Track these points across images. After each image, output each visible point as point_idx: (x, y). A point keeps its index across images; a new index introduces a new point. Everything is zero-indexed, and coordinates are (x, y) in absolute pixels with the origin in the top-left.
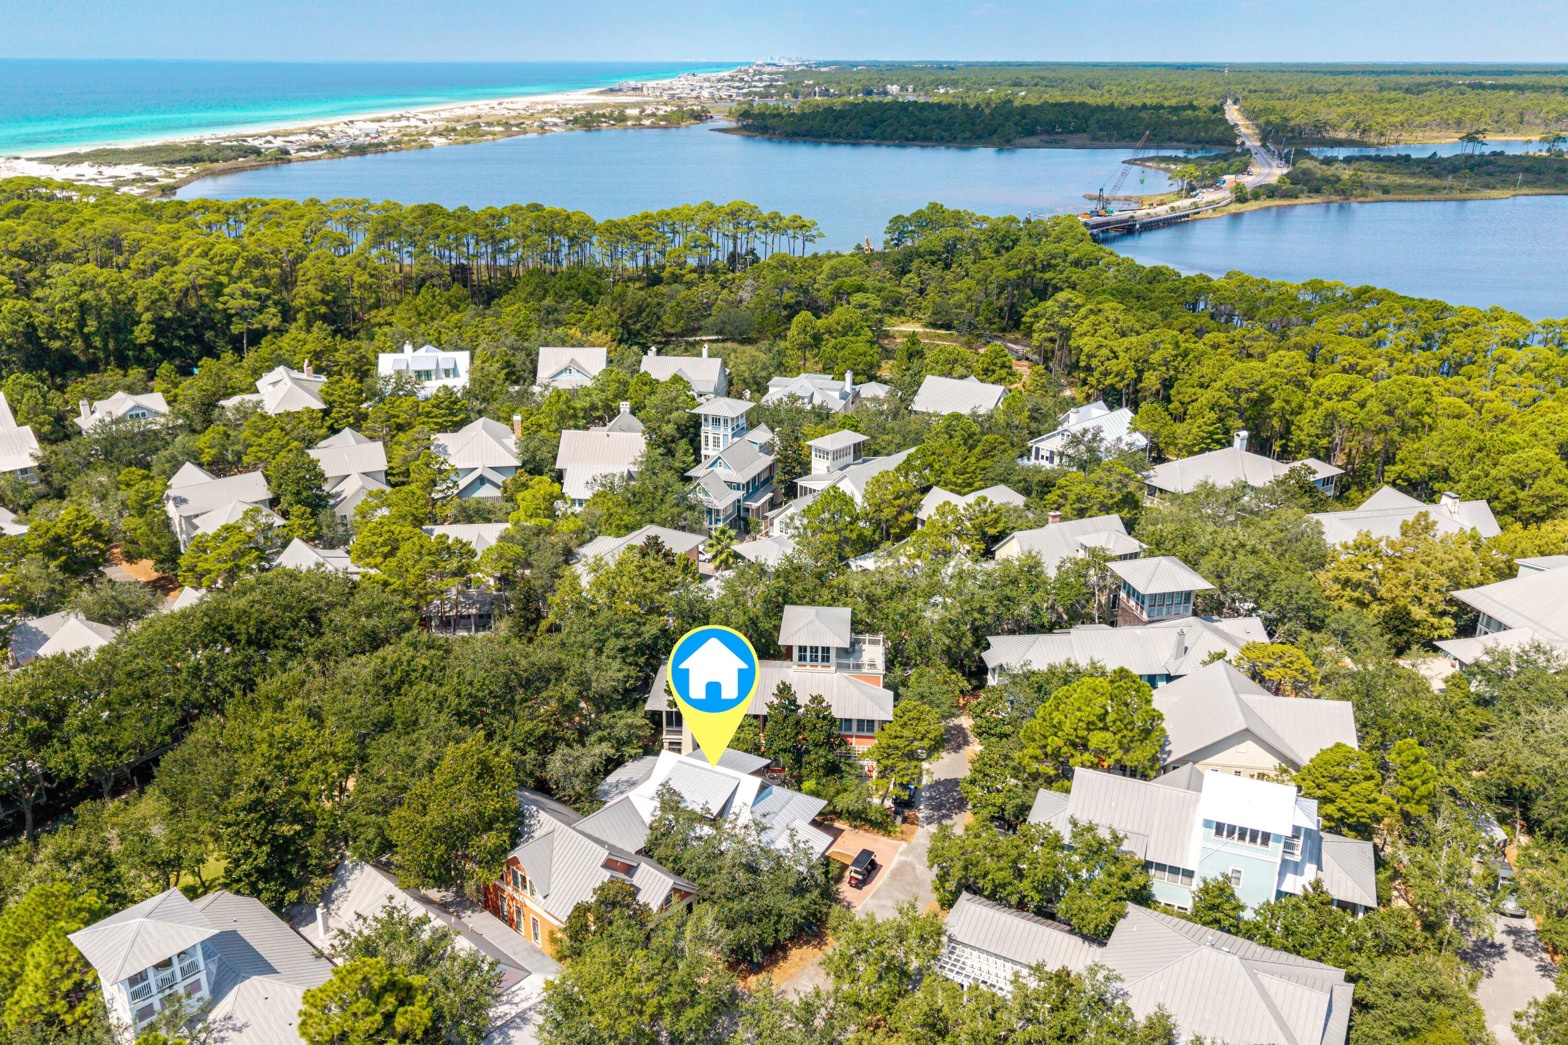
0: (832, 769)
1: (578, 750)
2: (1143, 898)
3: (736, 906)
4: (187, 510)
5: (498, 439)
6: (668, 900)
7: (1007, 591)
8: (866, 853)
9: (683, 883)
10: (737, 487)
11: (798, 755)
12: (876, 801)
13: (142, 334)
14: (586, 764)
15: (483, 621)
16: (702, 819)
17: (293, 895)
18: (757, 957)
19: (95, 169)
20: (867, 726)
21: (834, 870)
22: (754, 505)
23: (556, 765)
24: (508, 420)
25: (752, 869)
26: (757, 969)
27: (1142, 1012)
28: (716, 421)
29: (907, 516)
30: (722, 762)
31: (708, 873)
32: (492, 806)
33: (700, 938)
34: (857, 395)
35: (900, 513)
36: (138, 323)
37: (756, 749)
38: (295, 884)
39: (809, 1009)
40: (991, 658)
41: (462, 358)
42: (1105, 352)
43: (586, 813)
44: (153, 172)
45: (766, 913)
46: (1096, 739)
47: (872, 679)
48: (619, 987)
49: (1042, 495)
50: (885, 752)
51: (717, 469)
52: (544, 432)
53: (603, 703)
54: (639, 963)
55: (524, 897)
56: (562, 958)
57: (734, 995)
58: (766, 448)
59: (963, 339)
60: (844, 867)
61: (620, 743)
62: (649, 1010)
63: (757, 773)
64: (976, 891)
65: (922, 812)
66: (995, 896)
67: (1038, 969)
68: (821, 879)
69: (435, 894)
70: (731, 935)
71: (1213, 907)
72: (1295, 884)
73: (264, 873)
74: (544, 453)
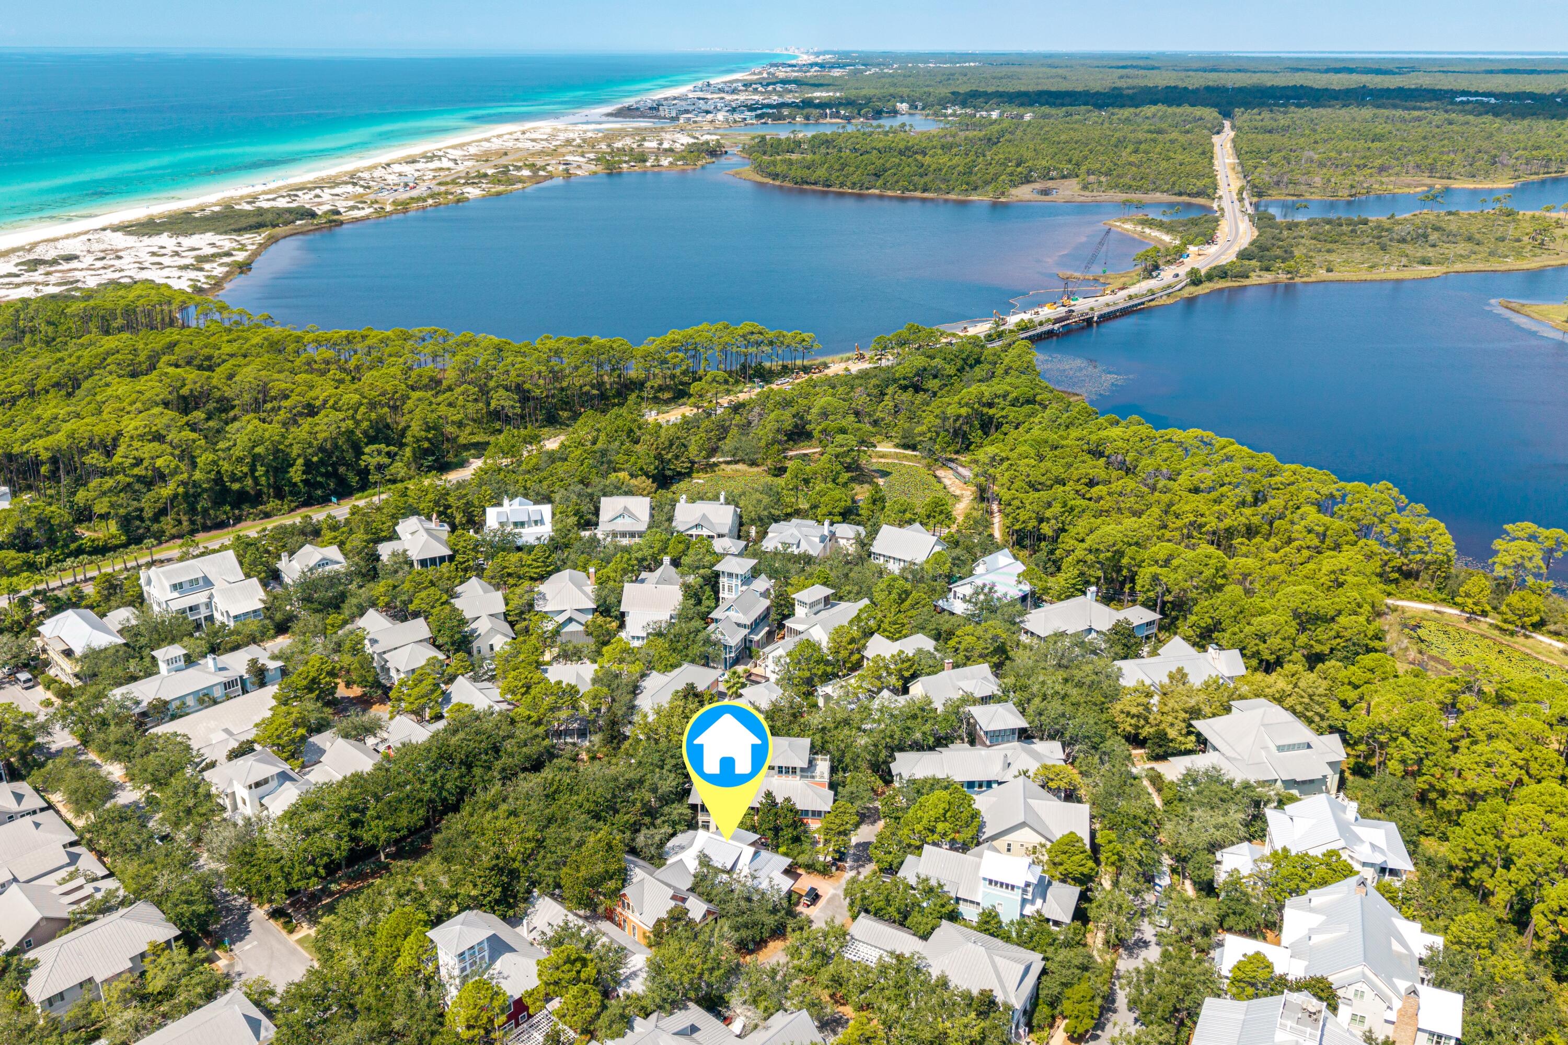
0: (797, 840)
1: (653, 831)
2: (954, 917)
3: (740, 919)
4: (378, 648)
5: (579, 587)
6: (704, 917)
7: (909, 723)
8: (813, 890)
9: (712, 907)
10: (745, 626)
11: (777, 830)
12: (821, 858)
13: (296, 474)
14: (657, 838)
15: (582, 734)
16: (723, 871)
17: (511, 913)
18: (751, 946)
19: (174, 241)
20: (817, 814)
21: (794, 898)
22: (756, 638)
23: (641, 839)
24: (585, 569)
25: (749, 900)
26: (751, 952)
27: (935, 973)
28: (730, 575)
29: (856, 657)
30: (733, 838)
31: (725, 902)
32: (614, 867)
33: (722, 936)
34: (833, 534)
35: (852, 653)
36: (292, 465)
37: (754, 829)
38: (510, 906)
39: (774, 972)
40: (895, 768)
41: (546, 510)
42: (1016, 503)
43: (659, 867)
44: (225, 242)
45: (755, 924)
46: (940, 827)
47: (821, 784)
48: (683, 960)
49: (946, 640)
50: (827, 831)
51: (731, 613)
52: (611, 583)
53: (665, 800)
54: (692, 948)
55: (628, 913)
56: (650, 946)
57: (738, 965)
58: (765, 594)
59: (924, 462)
60: (801, 896)
61: (674, 824)
62: (698, 971)
63: (753, 844)
64: (867, 911)
65: (849, 863)
66: (878, 914)
67: (892, 953)
68: (785, 904)
69: (582, 912)
70: (737, 935)
71: (987, 922)
72: (1029, 910)
73: (498, 902)
74: (612, 599)
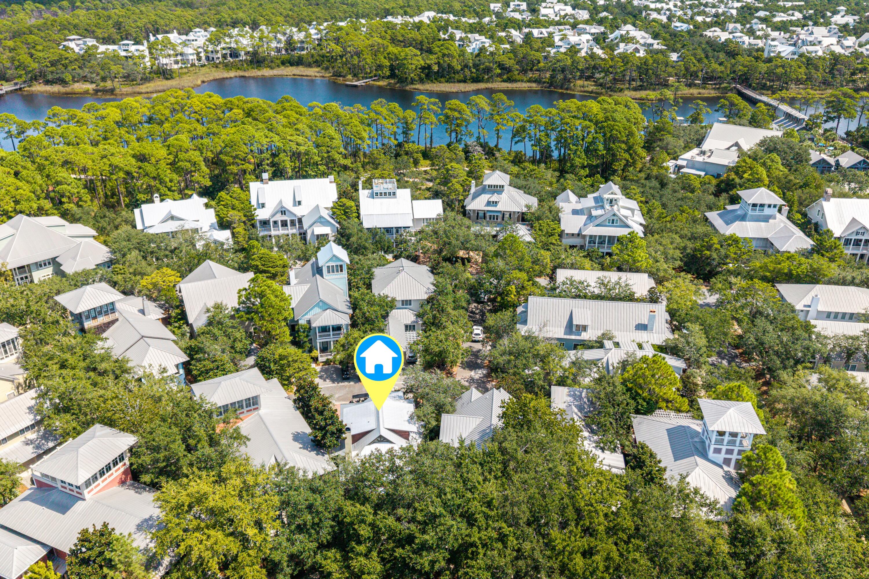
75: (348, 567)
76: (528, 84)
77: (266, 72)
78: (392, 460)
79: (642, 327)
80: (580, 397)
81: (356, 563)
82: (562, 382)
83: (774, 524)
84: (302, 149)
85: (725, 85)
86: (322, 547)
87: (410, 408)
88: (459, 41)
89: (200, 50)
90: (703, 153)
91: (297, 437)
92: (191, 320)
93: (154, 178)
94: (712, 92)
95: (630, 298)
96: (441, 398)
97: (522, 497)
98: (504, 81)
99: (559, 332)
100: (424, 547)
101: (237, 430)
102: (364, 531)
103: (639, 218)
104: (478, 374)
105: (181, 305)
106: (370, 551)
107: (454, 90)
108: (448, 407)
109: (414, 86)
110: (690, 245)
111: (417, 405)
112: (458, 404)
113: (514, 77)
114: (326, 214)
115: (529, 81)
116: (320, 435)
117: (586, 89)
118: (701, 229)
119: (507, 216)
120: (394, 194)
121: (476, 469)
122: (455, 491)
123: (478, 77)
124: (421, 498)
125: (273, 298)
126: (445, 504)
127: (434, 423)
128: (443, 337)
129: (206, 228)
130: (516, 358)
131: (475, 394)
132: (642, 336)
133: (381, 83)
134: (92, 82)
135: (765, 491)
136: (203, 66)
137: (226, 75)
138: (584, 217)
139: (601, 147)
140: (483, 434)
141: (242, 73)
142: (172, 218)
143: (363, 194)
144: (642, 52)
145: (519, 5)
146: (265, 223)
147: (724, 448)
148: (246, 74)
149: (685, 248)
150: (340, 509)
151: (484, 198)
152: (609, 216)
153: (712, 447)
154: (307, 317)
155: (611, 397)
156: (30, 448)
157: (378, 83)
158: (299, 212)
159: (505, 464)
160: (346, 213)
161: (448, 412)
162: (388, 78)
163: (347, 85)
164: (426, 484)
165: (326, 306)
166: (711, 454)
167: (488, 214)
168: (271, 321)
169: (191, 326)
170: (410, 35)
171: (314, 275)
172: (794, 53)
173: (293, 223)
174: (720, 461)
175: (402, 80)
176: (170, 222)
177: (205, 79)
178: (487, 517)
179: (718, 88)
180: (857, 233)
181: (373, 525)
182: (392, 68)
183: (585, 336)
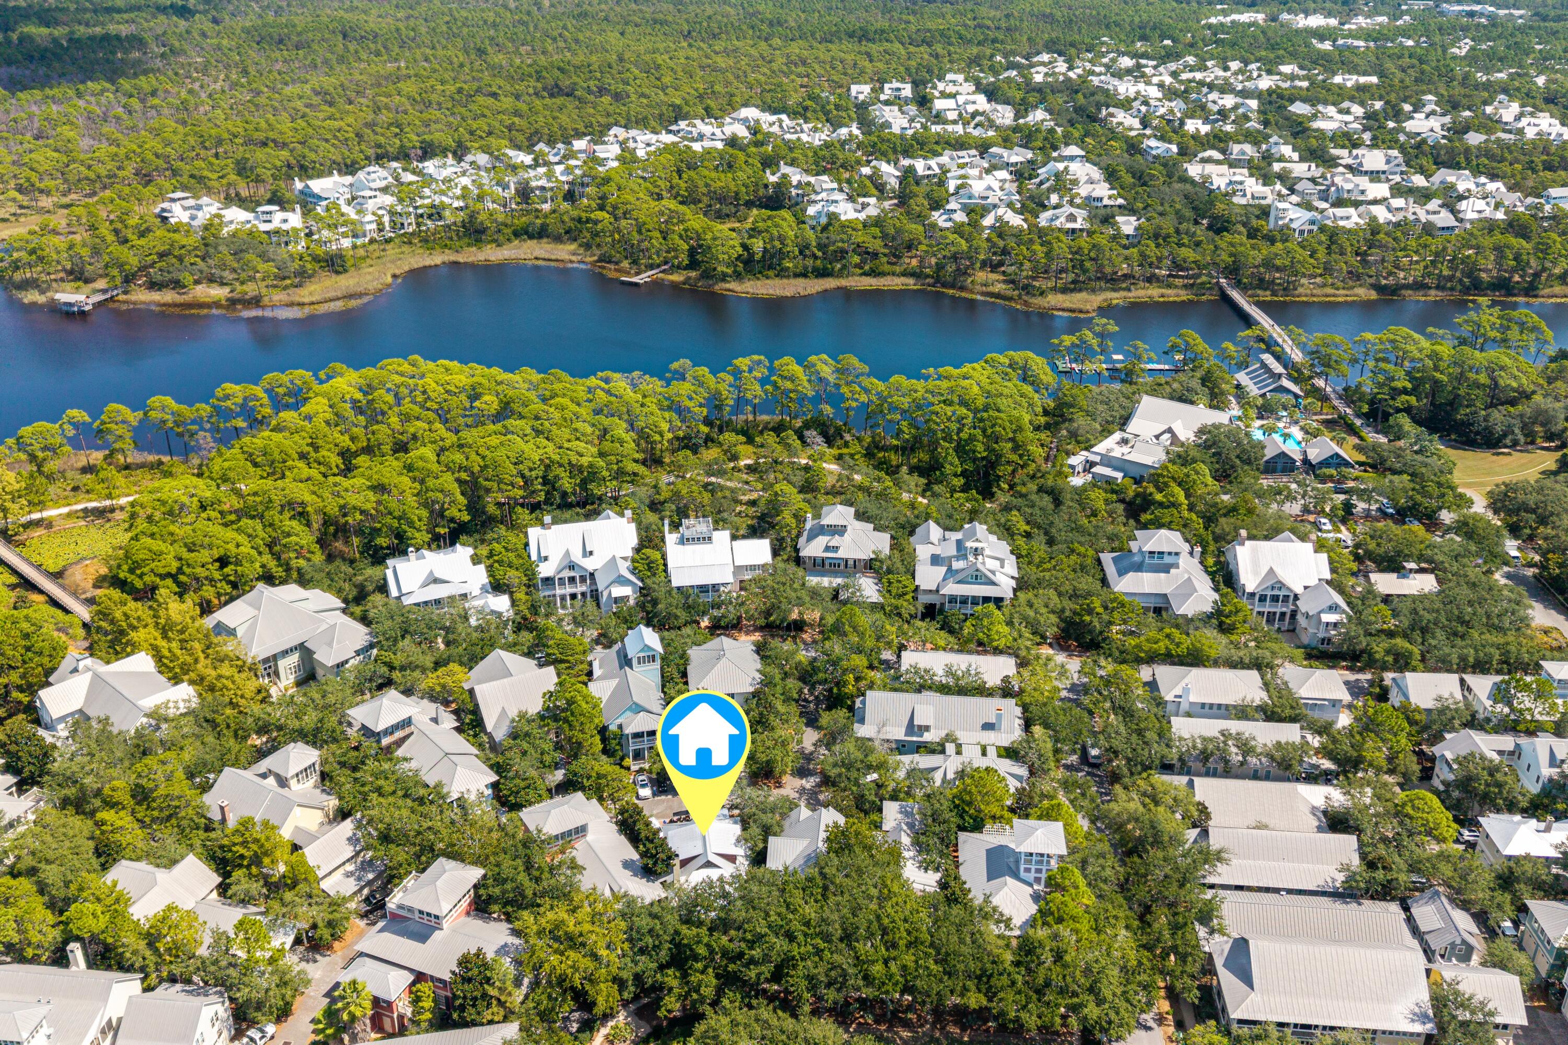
75: (687, 983)
76: (903, 280)
77: (491, 254)
78: (722, 888)
79: (988, 727)
80: (912, 814)
81: (694, 978)
82: (894, 797)
83: (1055, 937)
84: (585, 461)
85: (1204, 279)
86: (662, 967)
87: (737, 829)
88: (796, 187)
89: (380, 212)
90: (1125, 441)
91: (627, 865)
92: (489, 728)
93: (399, 519)
94: (1182, 292)
95: (981, 691)
96: (767, 818)
97: (835, 916)
98: (865, 274)
99: (899, 733)
100: (752, 961)
101: (573, 860)
102: (702, 951)
103: (1011, 567)
104: (809, 783)
105: (476, 711)
106: (706, 967)
107: (788, 293)
108: (776, 829)
109: (727, 286)
110: (1069, 605)
111: (744, 829)
112: (786, 824)
113: (881, 269)
114: (624, 569)
115: (904, 274)
116: (650, 862)
117: (991, 289)
118: (1087, 583)
119: (851, 563)
120: (710, 538)
121: (798, 893)
122: (779, 915)
123: (825, 269)
124: (749, 921)
125: (584, 705)
126: (770, 927)
127: (761, 845)
128: (770, 743)
129: (476, 592)
130: (848, 770)
131: (804, 812)
132: (990, 738)
133: (676, 277)
134: (223, 284)
135: (1054, 908)
136: (388, 241)
137: (428, 262)
138: (944, 569)
139: (980, 447)
140: (808, 858)
141: (453, 257)
142: (436, 581)
143: (671, 539)
144: (1079, 220)
145: (899, 89)
146: (548, 581)
147: (1033, 868)
148: (461, 258)
149: (1063, 610)
150: (677, 932)
151: (822, 541)
152: (971, 571)
153: (1022, 867)
154: (618, 721)
155: (935, 817)
156: (352, 880)
157: (671, 277)
158: (590, 564)
159: (825, 888)
160: (650, 569)
161: (775, 835)
162: (687, 268)
163: (623, 283)
164: (754, 908)
165: (638, 709)
166: (1023, 874)
167: (827, 562)
168: (582, 731)
169: (490, 735)
170: (720, 184)
171: (621, 667)
172: (1312, 222)
173: (583, 579)
174: (1031, 880)
175: (708, 274)
176: (432, 586)
177: (398, 272)
178: (806, 935)
179: (1192, 285)
180: (1273, 588)
181: (708, 945)
182: (692, 252)
183: (927, 737)
